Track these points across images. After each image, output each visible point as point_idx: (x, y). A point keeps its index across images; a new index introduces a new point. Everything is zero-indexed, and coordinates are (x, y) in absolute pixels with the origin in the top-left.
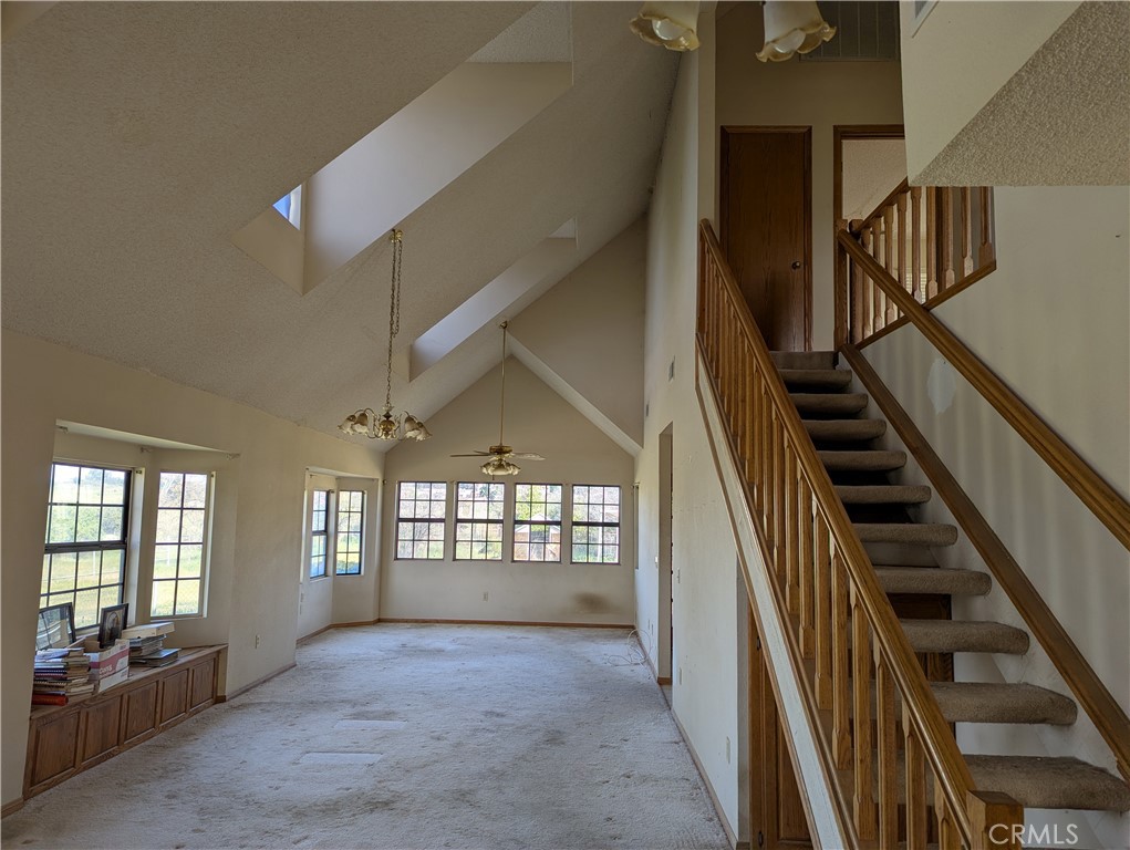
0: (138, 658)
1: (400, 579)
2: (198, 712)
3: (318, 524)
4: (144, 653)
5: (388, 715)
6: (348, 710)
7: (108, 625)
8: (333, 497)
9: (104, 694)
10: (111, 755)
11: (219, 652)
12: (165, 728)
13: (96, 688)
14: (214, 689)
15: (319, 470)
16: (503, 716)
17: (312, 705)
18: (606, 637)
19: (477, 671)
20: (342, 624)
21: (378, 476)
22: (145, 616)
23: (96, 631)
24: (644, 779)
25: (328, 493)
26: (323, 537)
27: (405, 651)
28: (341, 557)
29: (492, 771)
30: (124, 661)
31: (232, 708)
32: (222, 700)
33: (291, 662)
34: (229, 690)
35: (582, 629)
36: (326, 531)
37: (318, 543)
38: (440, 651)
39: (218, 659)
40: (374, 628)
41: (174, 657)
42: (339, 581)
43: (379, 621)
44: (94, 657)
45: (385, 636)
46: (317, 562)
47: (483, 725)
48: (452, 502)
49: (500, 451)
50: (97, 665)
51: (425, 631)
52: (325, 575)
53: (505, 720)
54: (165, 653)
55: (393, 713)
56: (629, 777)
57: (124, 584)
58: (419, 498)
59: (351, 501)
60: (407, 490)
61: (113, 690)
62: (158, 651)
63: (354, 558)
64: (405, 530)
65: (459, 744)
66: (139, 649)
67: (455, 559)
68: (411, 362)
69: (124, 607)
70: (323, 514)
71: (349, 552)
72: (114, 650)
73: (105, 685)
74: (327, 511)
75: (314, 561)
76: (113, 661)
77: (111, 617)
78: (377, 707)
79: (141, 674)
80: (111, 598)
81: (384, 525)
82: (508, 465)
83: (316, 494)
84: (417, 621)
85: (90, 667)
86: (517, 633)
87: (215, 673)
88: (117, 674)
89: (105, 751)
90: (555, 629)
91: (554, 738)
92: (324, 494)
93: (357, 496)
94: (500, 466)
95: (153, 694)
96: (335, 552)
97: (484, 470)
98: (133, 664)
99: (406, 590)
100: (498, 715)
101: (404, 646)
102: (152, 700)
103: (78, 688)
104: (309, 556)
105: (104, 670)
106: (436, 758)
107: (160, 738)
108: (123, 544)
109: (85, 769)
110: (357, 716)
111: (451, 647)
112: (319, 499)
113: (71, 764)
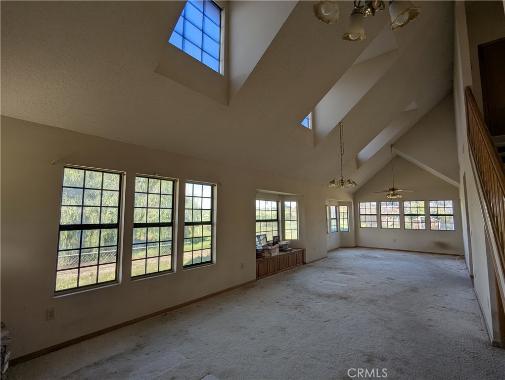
0: (281, 249)
1: (362, 234)
2: (298, 266)
3: (333, 215)
4: (283, 248)
5: (352, 274)
6: (340, 271)
7: (275, 241)
8: (337, 208)
9: (273, 257)
10: (276, 273)
11: (303, 250)
12: (290, 269)
13: (271, 255)
14: (303, 260)
15: (331, 199)
16: (394, 280)
17: (330, 268)
18: (449, 259)
19: (388, 265)
20: (344, 247)
21: (352, 201)
22: (284, 239)
23: (272, 242)
24: (452, 310)
25: (336, 207)
26: (335, 220)
27: (363, 256)
28: (341, 226)
29: (385, 296)
30: (278, 250)
31: (308, 266)
32: (305, 263)
33: (325, 256)
34: (307, 260)
35: (437, 255)
36: (336, 218)
37: (334, 222)
38: (375, 258)
39: (303, 252)
40: (355, 249)
41: (291, 250)
42: (341, 234)
43: (356, 247)
44: (270, 247)
45: (357, 251)
46: (334, 228)
47: (385, 281)
48: (379, 208)
49: (393, 190)
50: (271, 250)
51: (371, 251)
52: (337, 231)
53: (395, 281)
54: (289, 249)
55: (355, 274)
56: (444, 308)
57: (278, 230)
58: (367, 208)
59: (343, 209)
60: (362, 205)
61: (276, 256)
62: (287, 248)
63: (346, 227)
64: (362, 218)
65: (375, 286)
66: (282, 247)
67: (381, 228)
68: (357, 163)
69: (279, 236)
70: (335, 213)
71: (344, 224)
72: (275, 246)
73: (273, 255)
74: (336, 212)
75: (333, 227)
76: (275, 249)
77: (276, 238)
78: (350, 271)
79: (282, 253)
80: (276, 234)
81: (355, 217)
82: (397, 194)
83: (331, 207)
84: (369, 248)
85: (269, 250)
86: (408, 254)
87: (303, 256)
88: (276, 253)
89: (274, 272)
90: (424, 254)
91: (414, 290)
92: (335, 207)
93: (345, 208)
94: (394, 195)
95: (286, 259)
96: (340, 225)
97: (388, 197)
98: (280, 251)
99: (364, 238)
100: (392, 279)
101: (363, 255)
102: (286, 261)
103: (266, 255)
104: (331, 226)
105: (272, 251)
106: (365, 288)
107: (289, 271)
108: (277, 220)
109: (271, 275)
110: (342, 273)
111: (380, 257)
112: (333, 208)
113: (267, 274)
